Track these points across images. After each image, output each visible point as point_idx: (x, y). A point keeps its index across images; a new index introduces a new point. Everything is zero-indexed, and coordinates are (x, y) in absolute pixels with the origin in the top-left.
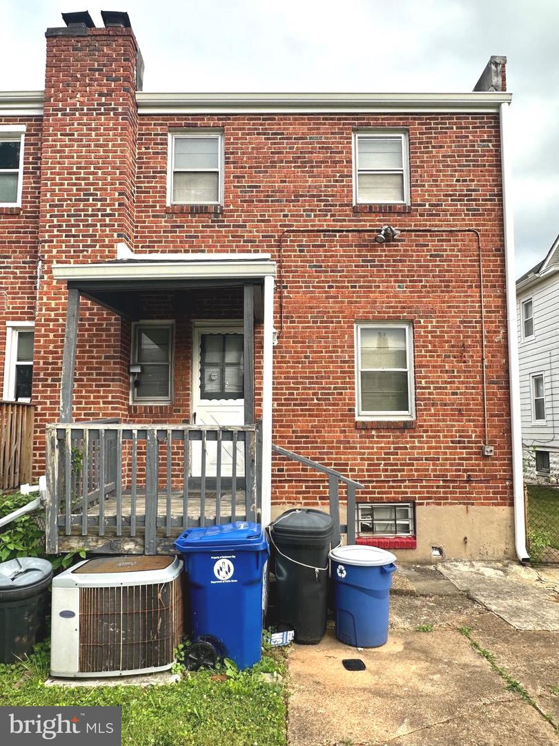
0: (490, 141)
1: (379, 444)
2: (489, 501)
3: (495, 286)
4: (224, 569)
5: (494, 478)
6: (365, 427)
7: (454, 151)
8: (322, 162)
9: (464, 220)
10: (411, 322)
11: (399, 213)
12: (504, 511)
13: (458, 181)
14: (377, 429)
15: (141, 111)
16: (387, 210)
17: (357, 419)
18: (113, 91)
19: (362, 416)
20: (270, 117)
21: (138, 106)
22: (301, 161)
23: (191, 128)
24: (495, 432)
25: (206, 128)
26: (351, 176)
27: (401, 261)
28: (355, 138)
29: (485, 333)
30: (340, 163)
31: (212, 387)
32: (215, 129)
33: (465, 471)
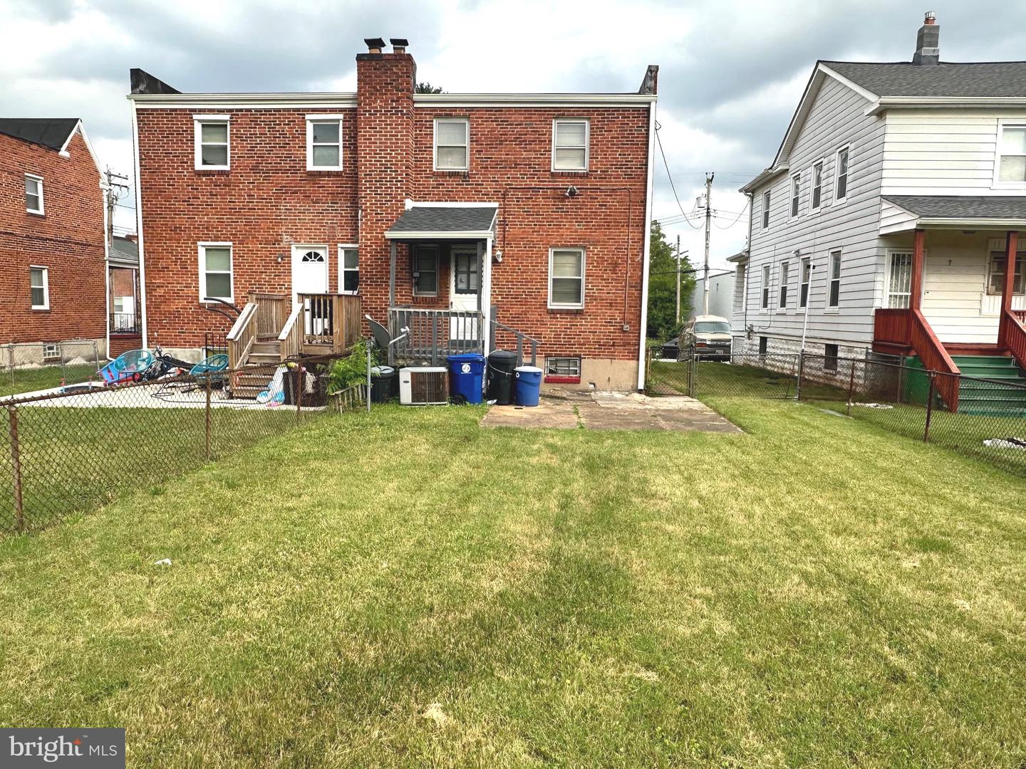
0: (643, 127)
1: (562, 322)
2: (624, 358)
3: (638, 226)
4: (466, 368)
5: (629, 344)
6: (553, 312)
7: (618, 134)
8: (533, 141)
9: (622, 181)
10: (584, 248)
11: (581, 177)
12: (633, 363)
13: (620, 155)
14: (561, 314)
15: (416, 105)
16: (573, 175)
17: (549, 307)
18: (400, 98)
19: (552, 305)
20: (500, 110)
21: (414, 102)
22: (520, 140)
23: (449, 116)
24: (631, 317)
25: (458, 116)
26: (551, 151)
27: (580, 209)
28: (554, 122)
29: (630, 255)
30: (544, 141)
31: (462, 286)
32: (464, 117)
33: (612, 339)
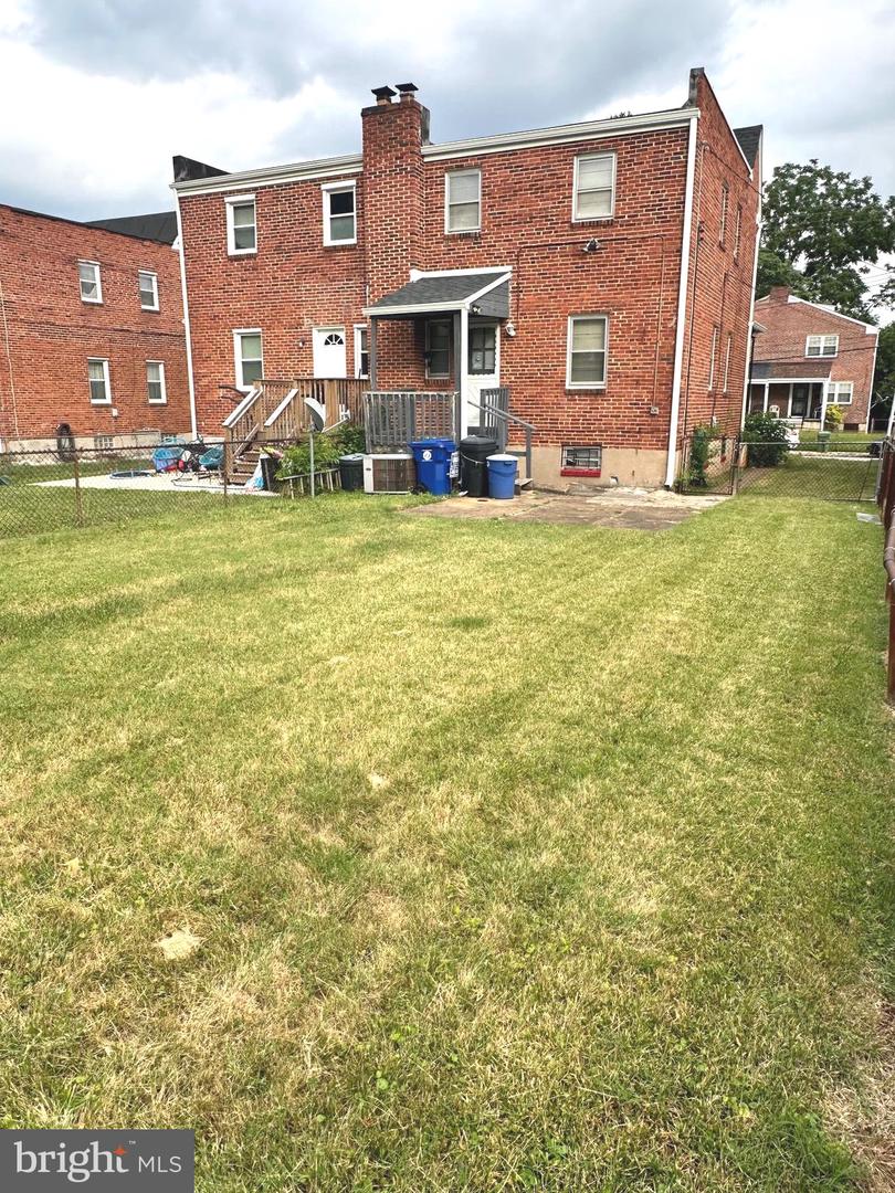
0: (682, 153)
1: (582, 404)
2: (652, 447)
3: (672, 282)
4: (427, 455)
5: (658, 430)
6: (570, 393)
7: (651, 166)
8: (550, 187)
9: (654, 227)
10: (608, 313)
11: (604, 226)
12: (662, 454)
13: (652, 193)
14: (579, 395)
15: (426, 160)
16: (595, 225)
17: (567, 387)
18: (403, 154)
19: (570, 385)
20: (514, 153)
21: (423, 156)
22: (536, 188)
23: (460, 168)
24: (662, 396)
25: (470, 167)
26: (571, 197)
27: (603, 266)
28: (576, 161)
29: (661, 321)
30: (563, 185)
31: (477, 366)
32: (476, 166)
33: (638, 425)
